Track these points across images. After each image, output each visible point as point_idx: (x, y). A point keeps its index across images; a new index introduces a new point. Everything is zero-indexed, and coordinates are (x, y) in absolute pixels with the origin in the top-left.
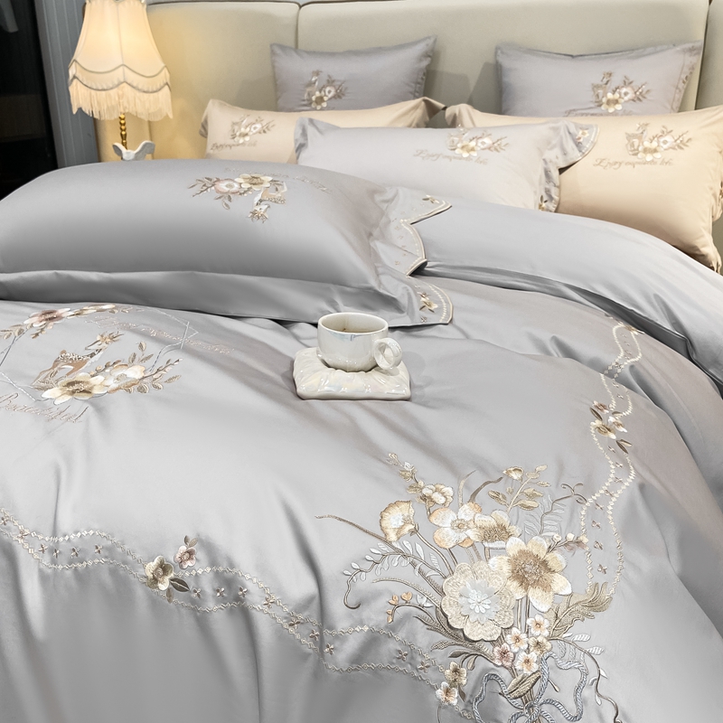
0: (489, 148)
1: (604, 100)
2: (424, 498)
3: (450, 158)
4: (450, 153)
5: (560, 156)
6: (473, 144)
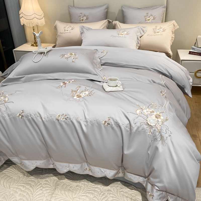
0: (126, 34)
1: (147, 19)
2: (141, 108)
3: (119, 37)
4: (118, 36)
5: (140, 34)
6: (123, 33)
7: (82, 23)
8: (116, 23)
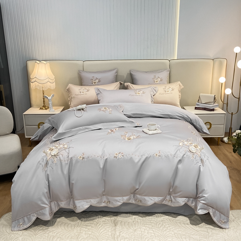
0: (142, 93)
1: (155, 81)
4: (136, 95)
5: (153, 93)
7: (94, 85)
8: (129, 84)
